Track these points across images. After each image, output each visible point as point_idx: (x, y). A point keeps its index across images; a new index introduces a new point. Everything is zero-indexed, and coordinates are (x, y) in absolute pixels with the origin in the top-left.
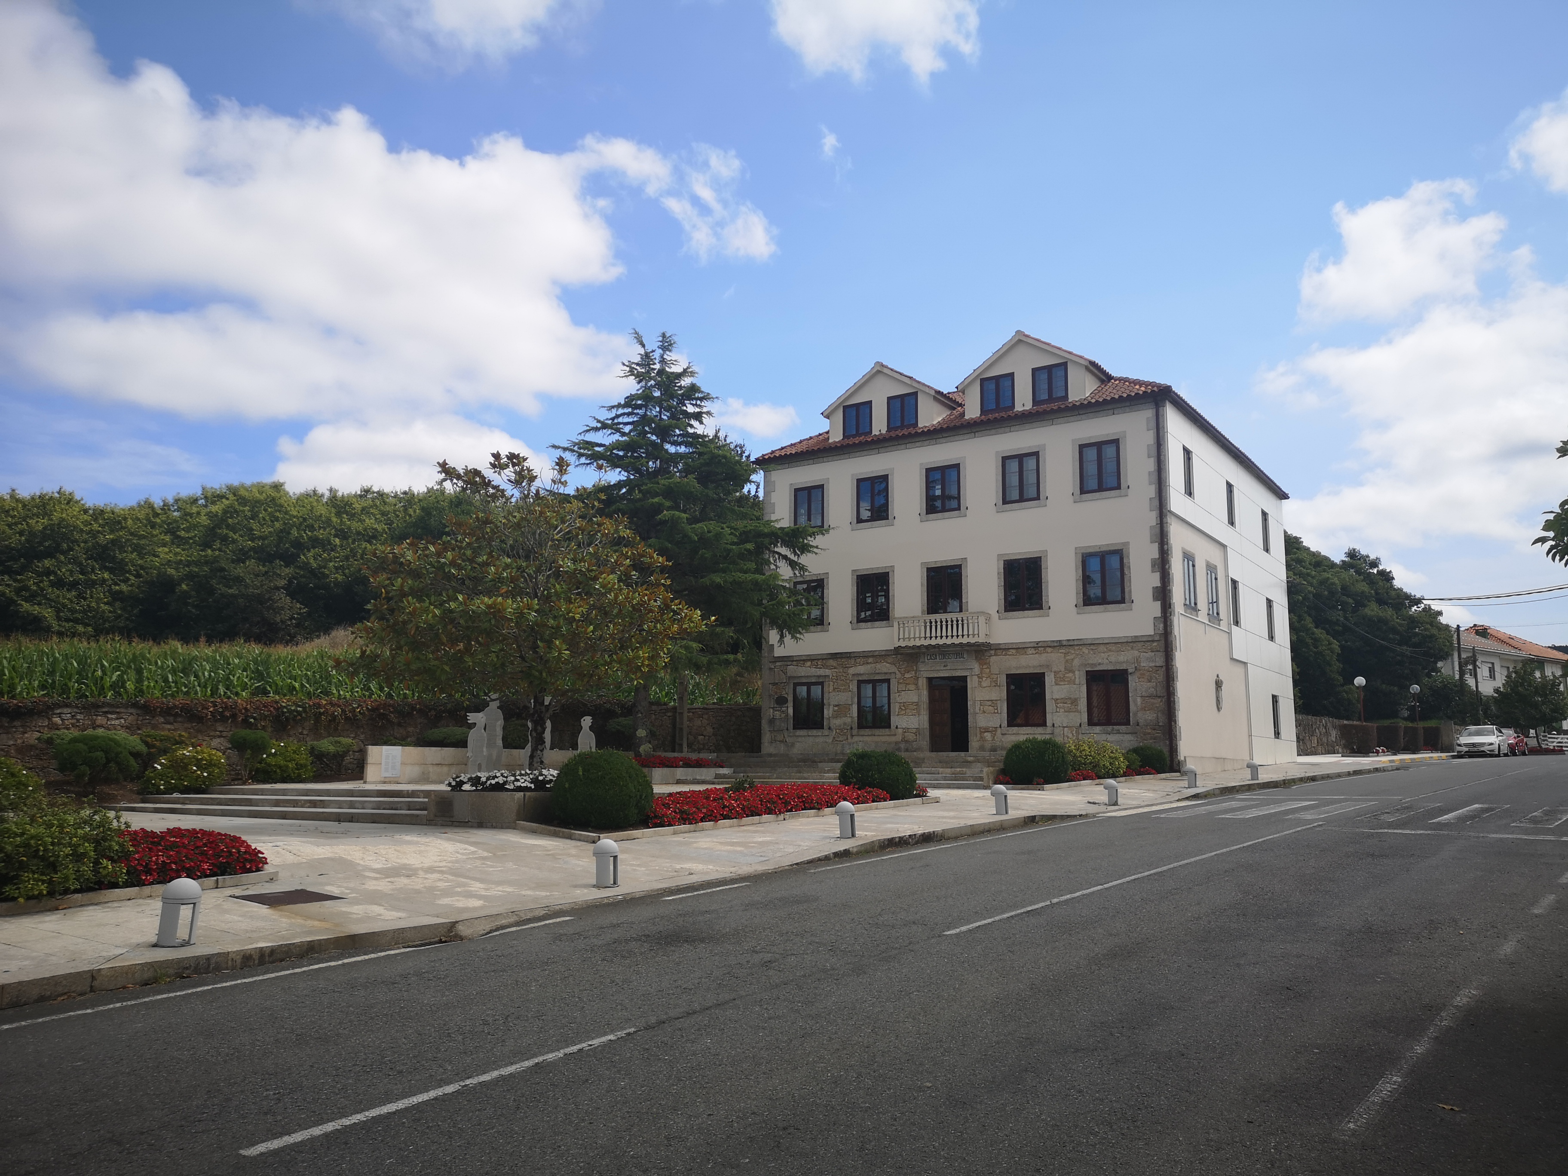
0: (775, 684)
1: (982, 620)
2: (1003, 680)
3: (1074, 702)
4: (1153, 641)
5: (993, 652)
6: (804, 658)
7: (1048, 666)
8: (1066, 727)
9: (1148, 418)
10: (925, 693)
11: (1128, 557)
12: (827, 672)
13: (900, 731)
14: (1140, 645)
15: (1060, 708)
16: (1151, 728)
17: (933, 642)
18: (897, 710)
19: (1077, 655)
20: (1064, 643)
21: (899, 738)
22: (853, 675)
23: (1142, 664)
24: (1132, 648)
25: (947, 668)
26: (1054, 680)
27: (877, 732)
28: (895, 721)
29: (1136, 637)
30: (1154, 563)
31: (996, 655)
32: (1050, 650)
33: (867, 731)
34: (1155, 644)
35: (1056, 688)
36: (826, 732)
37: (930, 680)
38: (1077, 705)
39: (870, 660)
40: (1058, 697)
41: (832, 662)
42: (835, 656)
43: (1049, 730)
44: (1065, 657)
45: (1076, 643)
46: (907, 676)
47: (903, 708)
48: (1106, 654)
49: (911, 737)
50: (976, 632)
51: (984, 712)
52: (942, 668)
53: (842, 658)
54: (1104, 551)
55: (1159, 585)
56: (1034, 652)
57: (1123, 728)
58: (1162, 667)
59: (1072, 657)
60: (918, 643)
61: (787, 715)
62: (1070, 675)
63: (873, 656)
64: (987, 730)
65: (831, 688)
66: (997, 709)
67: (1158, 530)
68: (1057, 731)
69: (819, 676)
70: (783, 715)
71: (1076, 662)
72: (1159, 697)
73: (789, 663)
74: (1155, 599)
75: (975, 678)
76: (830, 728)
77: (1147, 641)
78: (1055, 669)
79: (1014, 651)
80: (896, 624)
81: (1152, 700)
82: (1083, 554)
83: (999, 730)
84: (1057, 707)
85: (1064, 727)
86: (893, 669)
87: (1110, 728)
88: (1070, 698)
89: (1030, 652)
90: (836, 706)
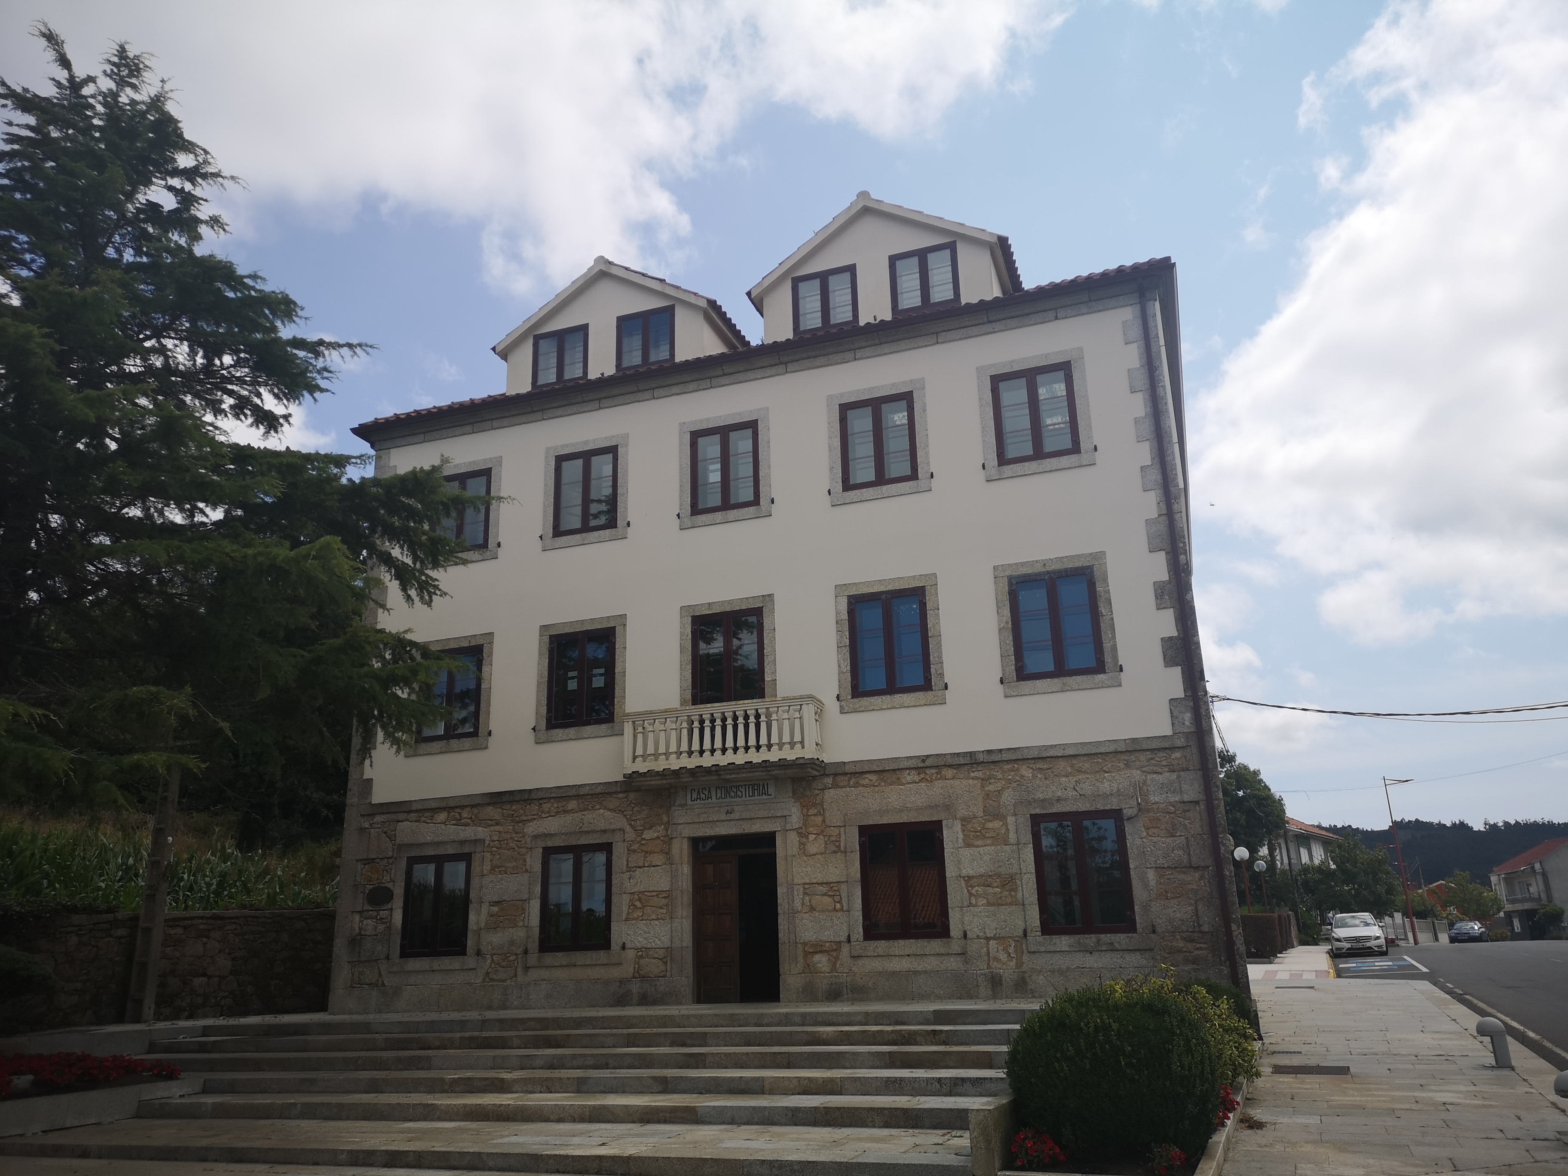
0: (368, 861)
1: (809, 711)
2: (853, 839)
3: (1009, 882)
4: (1172, 749)
5: (829, 781)
6: (433, 805)
7: (947, 808)
8: (994, 938)
9: (1124, 323)
10: (686, 870)
11: (1105, 580)
12: (481, 832)
13: (630, 954)
14: (1143, 757)
15: (977, 896)
16: (1184, 939)
17: (707, 761)
18: (625, 909)
19: (1010, 782)
20: (981, 758)
21: (627, 970)
22: (536, 837)
23: (1153, 798)
24: (1127, 766)
25: (732, 816)
26: (961, 836)
27: (581, 957)
28: (619, 931)
29: (1134, 740)
30: (1160, 591)
31: (835, 786)
32: (949, 773)
33: (561, 958)
34: (1177, 754)
35: (966, 853)
36: (470, 961)
37: (696, 842)
38: (1015, 890)
39: (572, 804)
40: (971, 873)
41: (491, 812)
42: (497, 799)
43: (955, 946)
44: (983, 786)
45: (1005, 756)
46: (648, 835)
47: (638, 904)
48: (1073, 780)
49: (653, 967)
50: (798, 738)
51: (812, 909)
52: (723, 817)
53: (511, 802)
54: (1054, 572)
55: (1174, 633)
56: (917, 778)
57: (1120, 939)
58: (1197, 803)
59: (999, 785)
60: (675, 764)
61: (389, 928)
62: (996, 824)
63: (578, 797)
64: (818, 948)
65: (487, 867)
66: (840, 902)
67: (1163, 527)
68: (973, 947)
69: (462, 843)
70: (381, 927)
71: (1008, 797)
72: (1196, 868)
73: (402, 816)
74: (1169, 662)
75: (793, 837)
76: (479, 953)
77: (1159, 750)
78: (962, 812)
79: (873, 777)
80: (628, 728)
81: (1182, 877)
82: (1010, 578)
83: (845, 949)
84: (971, 894)
85: (988, 939)
86: (620, 822)
87: (1090, 940)
88: (999, 875)
89: (909, 778)
90: (497, 903)
